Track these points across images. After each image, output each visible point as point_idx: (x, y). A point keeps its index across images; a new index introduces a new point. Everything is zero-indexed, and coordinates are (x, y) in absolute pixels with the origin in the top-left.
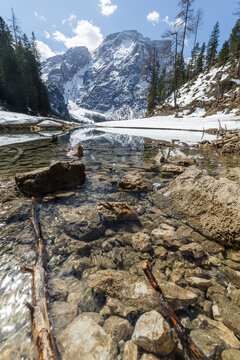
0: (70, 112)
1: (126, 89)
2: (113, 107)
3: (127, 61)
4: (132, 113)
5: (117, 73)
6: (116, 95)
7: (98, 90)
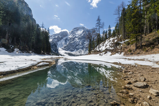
0: (59, 52)
1: (80, 44)
2: (76, 50)
3: (81, 35)
4: (83, 52)
5: (77, 39)
6: (77, 46)
7: (70, 44)
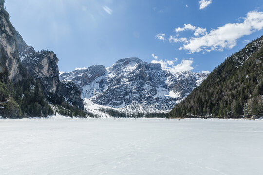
1: (134, 90)
2: (124, 103)
3: (133, 73)
4: (141, 107)
5: (127, 80)
6: (126, 94)
7: (112, 91)
